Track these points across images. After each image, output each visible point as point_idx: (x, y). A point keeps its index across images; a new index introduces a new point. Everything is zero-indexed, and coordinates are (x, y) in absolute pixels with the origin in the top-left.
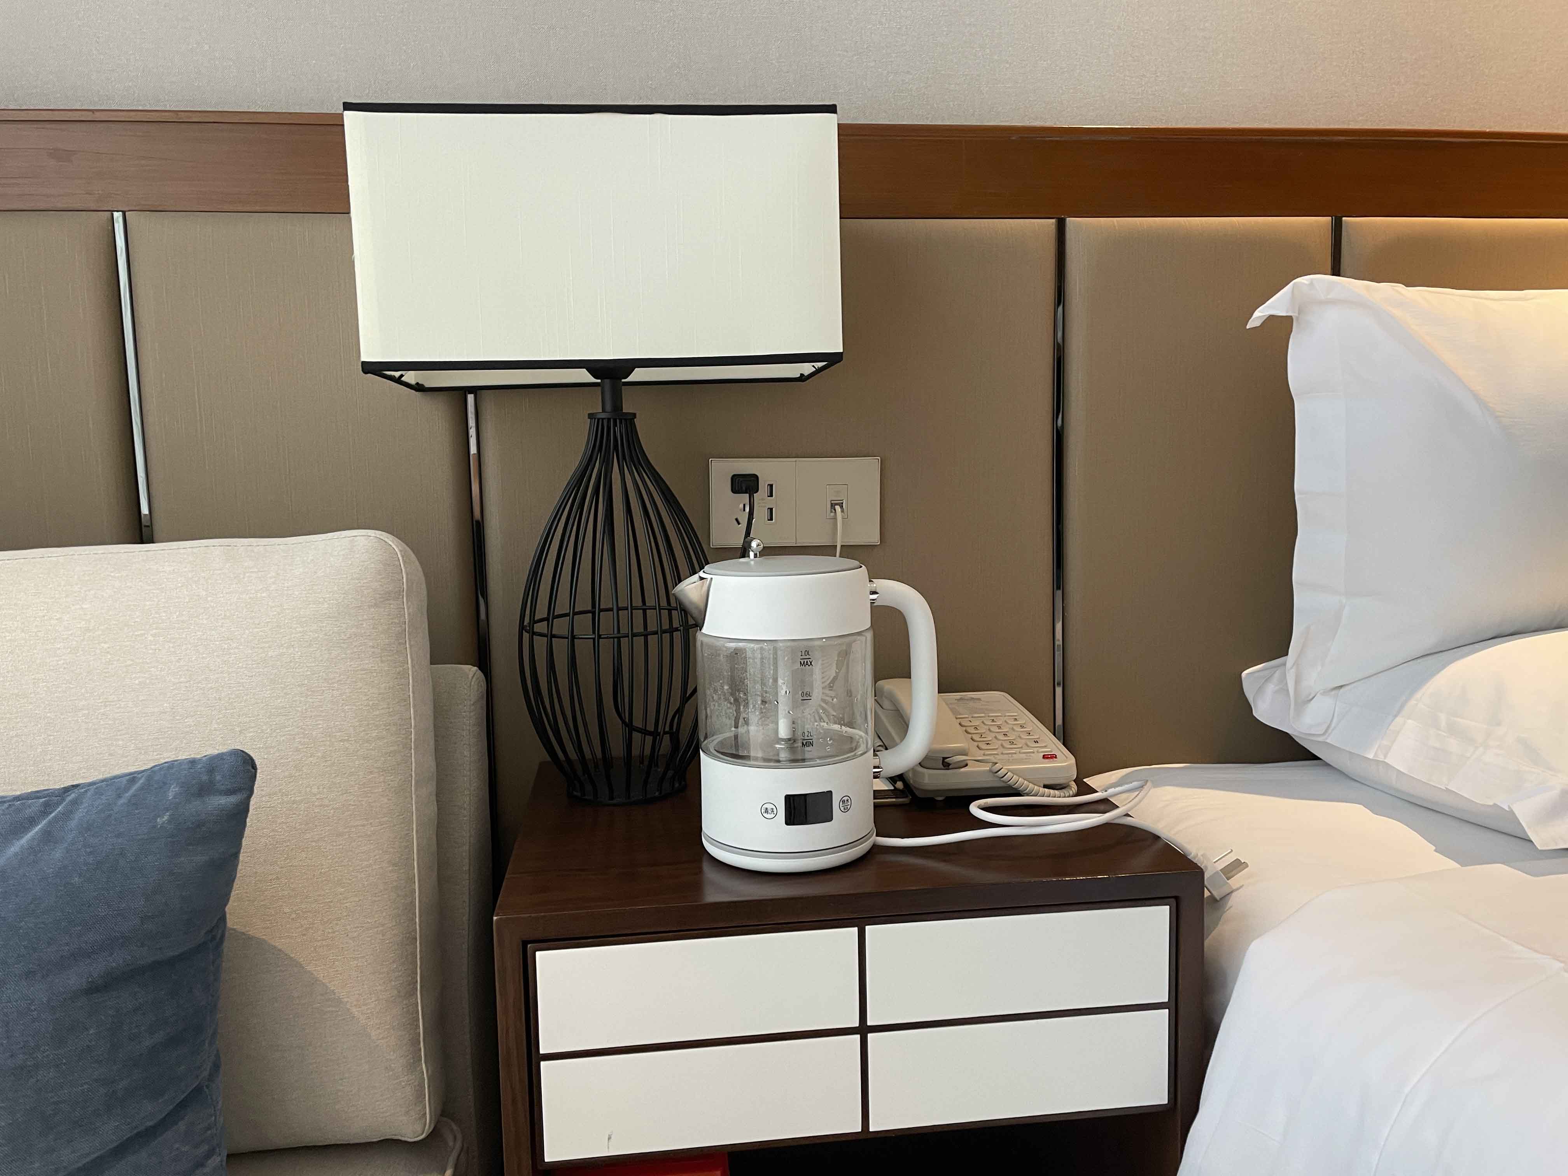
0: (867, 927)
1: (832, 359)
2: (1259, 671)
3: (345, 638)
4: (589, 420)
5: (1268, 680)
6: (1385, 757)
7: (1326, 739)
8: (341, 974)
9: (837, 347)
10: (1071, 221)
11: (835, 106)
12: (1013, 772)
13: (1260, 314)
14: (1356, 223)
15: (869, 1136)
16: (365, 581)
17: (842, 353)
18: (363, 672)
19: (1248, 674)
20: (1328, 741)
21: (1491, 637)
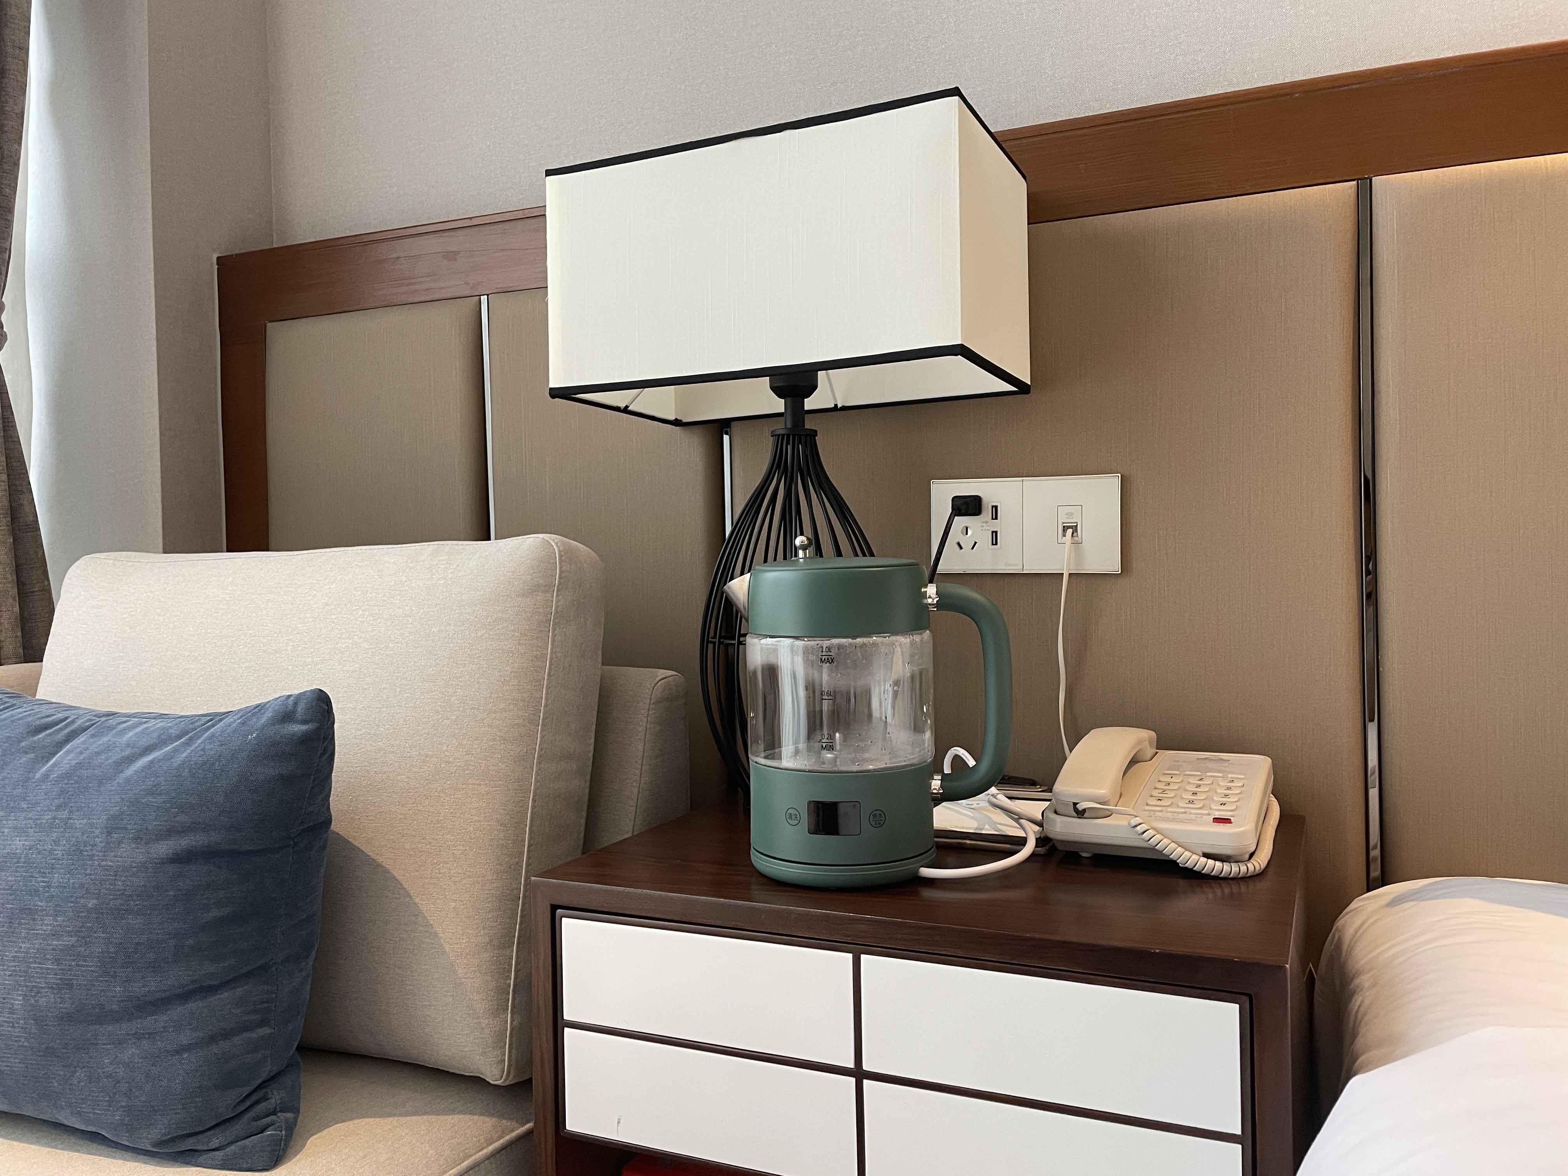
0: (863, 956)
3: (491, 621)
8: (440, 911)
18: (501, 652)
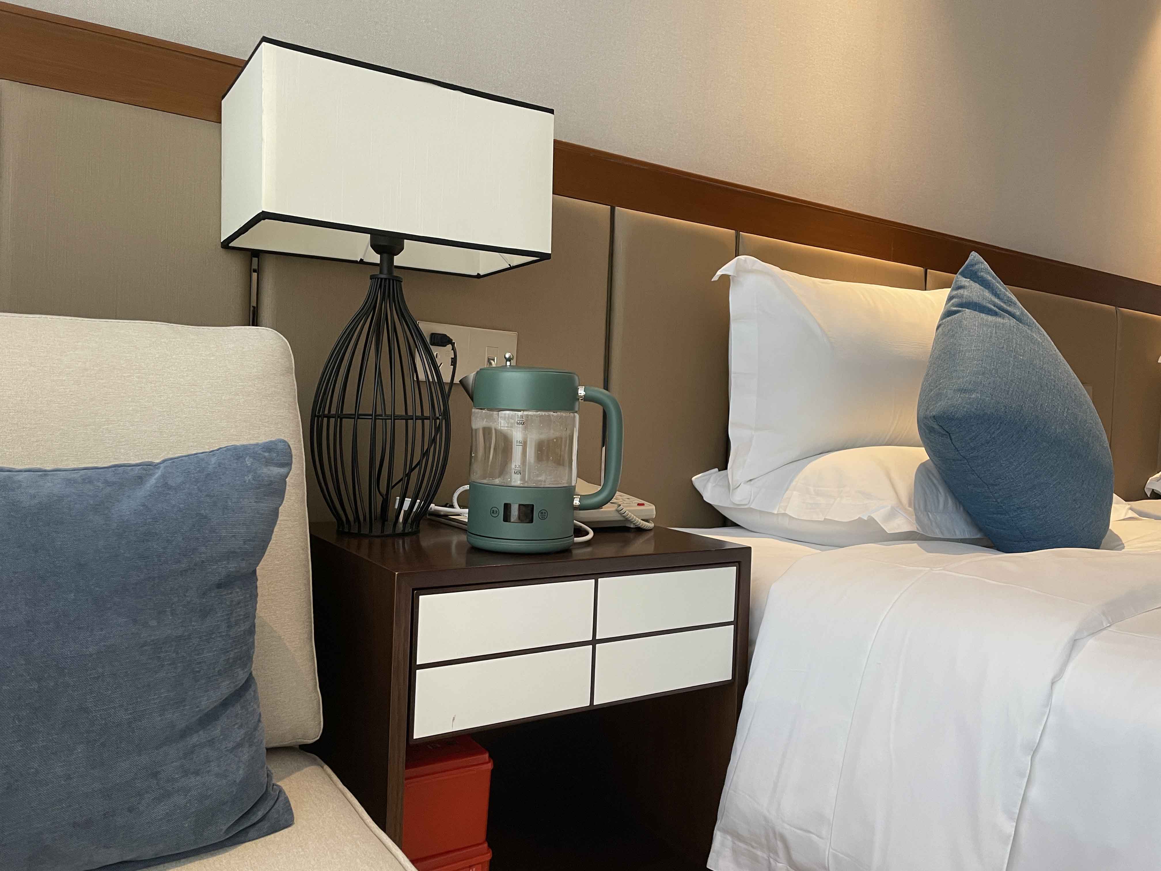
0: (599, 579)
1: (543, 257)
2: (700, 477)
3: (269, 393)
4: (371, 280)
5: (708, 480)
6: (785, 510)
7: (750, 506)
9: (547, 250)
10: (617, 208)
11: (553, 110)
12: (629, 511)
13: (719, 273)
14: (746, 235)
15: (595, 708)
16: (276, 358)
17: (550, 254)
18: (281, 418)
19: (696, 478)
20: (751, 507)
21: (818, 453)
